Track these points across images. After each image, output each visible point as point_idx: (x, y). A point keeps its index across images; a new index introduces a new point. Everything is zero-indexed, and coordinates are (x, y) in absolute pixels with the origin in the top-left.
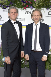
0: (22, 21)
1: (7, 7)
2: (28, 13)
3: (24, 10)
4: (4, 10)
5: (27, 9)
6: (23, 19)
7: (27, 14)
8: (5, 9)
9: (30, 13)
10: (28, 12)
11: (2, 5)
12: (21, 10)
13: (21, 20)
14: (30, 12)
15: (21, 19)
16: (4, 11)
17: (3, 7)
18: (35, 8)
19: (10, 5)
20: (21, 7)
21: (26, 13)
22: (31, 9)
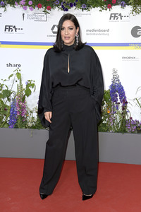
0: (104, 34)
1: (71, 5)
3: (106, 10)
4: (66, 12)
5: (113, 7)
6: (105, 31)
7: (112, 18)
8: (67, 10)
9: (119, 17)
11: (61, 1)
12: (101, 11)
13: (101, 32)
14: (120, 15)
15: (100, 30)
17: (63, 6)
18: (130, 4)
19: (77, 1)
20: (101, 5)
21: (111, 17)
22: (123, 6)
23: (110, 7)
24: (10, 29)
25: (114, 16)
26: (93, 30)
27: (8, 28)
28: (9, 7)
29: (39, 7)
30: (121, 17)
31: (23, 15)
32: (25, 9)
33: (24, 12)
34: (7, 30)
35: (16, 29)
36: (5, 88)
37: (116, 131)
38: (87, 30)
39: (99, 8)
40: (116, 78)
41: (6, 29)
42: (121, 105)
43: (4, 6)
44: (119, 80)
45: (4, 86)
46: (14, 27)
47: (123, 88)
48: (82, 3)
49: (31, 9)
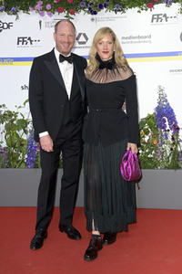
1: (101, 7)
2: (158, 18)
3: (146, 10)
4: (94, 16)
5: (155, 6)
6: (145, 37)
7: (155, 21)
8: (95, 13)
9: (164, 18)
10: (158, 15)
11: (87, 3)
12: (139, 12)
13: (141, 40)
14: (165, 15)
15: (139, 37)
16: (92, 20)
17: (90, 9)
18: (178, 1)
20: (139, 5)
21: (153, 18)
22: (168, 4)
23: (151, 6)
24: (23, 41)
25: (157, 18)
26: (130, 37)
27: (22, 40)
28: (21, 14)
29: (60, 12)
30: (166, 18)
31: (40, 22)
32: (42, 15)
33: (41, 18)
34: (21, 43)
35: (31, 41)
36: (20, 117)
37: (166, 168)
38: (123, 38)
39: (137, 9)
40: (162, 98)
41: (19, 41)
42: (171, 133)
43: (15, 13)
44: (166, 101)
45: (19, 115)
46: (29, 39)
47: (172, 110)
48: (114, 3)
49: (50, 15)
